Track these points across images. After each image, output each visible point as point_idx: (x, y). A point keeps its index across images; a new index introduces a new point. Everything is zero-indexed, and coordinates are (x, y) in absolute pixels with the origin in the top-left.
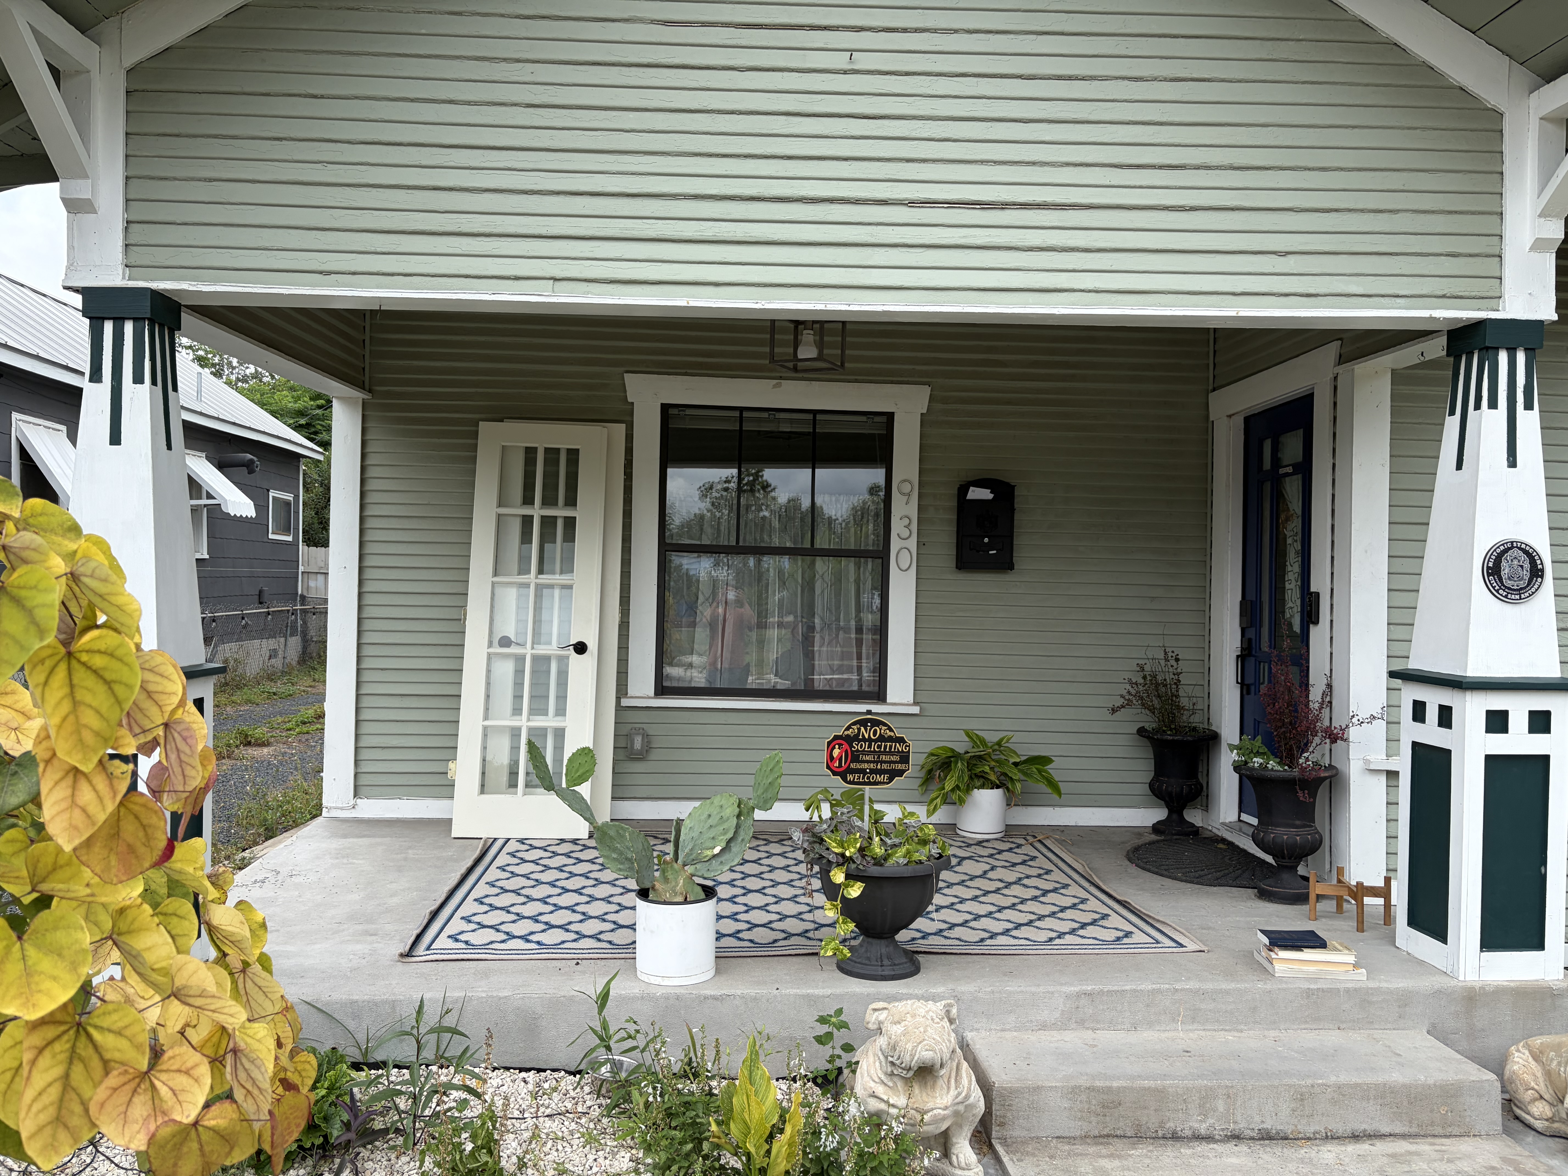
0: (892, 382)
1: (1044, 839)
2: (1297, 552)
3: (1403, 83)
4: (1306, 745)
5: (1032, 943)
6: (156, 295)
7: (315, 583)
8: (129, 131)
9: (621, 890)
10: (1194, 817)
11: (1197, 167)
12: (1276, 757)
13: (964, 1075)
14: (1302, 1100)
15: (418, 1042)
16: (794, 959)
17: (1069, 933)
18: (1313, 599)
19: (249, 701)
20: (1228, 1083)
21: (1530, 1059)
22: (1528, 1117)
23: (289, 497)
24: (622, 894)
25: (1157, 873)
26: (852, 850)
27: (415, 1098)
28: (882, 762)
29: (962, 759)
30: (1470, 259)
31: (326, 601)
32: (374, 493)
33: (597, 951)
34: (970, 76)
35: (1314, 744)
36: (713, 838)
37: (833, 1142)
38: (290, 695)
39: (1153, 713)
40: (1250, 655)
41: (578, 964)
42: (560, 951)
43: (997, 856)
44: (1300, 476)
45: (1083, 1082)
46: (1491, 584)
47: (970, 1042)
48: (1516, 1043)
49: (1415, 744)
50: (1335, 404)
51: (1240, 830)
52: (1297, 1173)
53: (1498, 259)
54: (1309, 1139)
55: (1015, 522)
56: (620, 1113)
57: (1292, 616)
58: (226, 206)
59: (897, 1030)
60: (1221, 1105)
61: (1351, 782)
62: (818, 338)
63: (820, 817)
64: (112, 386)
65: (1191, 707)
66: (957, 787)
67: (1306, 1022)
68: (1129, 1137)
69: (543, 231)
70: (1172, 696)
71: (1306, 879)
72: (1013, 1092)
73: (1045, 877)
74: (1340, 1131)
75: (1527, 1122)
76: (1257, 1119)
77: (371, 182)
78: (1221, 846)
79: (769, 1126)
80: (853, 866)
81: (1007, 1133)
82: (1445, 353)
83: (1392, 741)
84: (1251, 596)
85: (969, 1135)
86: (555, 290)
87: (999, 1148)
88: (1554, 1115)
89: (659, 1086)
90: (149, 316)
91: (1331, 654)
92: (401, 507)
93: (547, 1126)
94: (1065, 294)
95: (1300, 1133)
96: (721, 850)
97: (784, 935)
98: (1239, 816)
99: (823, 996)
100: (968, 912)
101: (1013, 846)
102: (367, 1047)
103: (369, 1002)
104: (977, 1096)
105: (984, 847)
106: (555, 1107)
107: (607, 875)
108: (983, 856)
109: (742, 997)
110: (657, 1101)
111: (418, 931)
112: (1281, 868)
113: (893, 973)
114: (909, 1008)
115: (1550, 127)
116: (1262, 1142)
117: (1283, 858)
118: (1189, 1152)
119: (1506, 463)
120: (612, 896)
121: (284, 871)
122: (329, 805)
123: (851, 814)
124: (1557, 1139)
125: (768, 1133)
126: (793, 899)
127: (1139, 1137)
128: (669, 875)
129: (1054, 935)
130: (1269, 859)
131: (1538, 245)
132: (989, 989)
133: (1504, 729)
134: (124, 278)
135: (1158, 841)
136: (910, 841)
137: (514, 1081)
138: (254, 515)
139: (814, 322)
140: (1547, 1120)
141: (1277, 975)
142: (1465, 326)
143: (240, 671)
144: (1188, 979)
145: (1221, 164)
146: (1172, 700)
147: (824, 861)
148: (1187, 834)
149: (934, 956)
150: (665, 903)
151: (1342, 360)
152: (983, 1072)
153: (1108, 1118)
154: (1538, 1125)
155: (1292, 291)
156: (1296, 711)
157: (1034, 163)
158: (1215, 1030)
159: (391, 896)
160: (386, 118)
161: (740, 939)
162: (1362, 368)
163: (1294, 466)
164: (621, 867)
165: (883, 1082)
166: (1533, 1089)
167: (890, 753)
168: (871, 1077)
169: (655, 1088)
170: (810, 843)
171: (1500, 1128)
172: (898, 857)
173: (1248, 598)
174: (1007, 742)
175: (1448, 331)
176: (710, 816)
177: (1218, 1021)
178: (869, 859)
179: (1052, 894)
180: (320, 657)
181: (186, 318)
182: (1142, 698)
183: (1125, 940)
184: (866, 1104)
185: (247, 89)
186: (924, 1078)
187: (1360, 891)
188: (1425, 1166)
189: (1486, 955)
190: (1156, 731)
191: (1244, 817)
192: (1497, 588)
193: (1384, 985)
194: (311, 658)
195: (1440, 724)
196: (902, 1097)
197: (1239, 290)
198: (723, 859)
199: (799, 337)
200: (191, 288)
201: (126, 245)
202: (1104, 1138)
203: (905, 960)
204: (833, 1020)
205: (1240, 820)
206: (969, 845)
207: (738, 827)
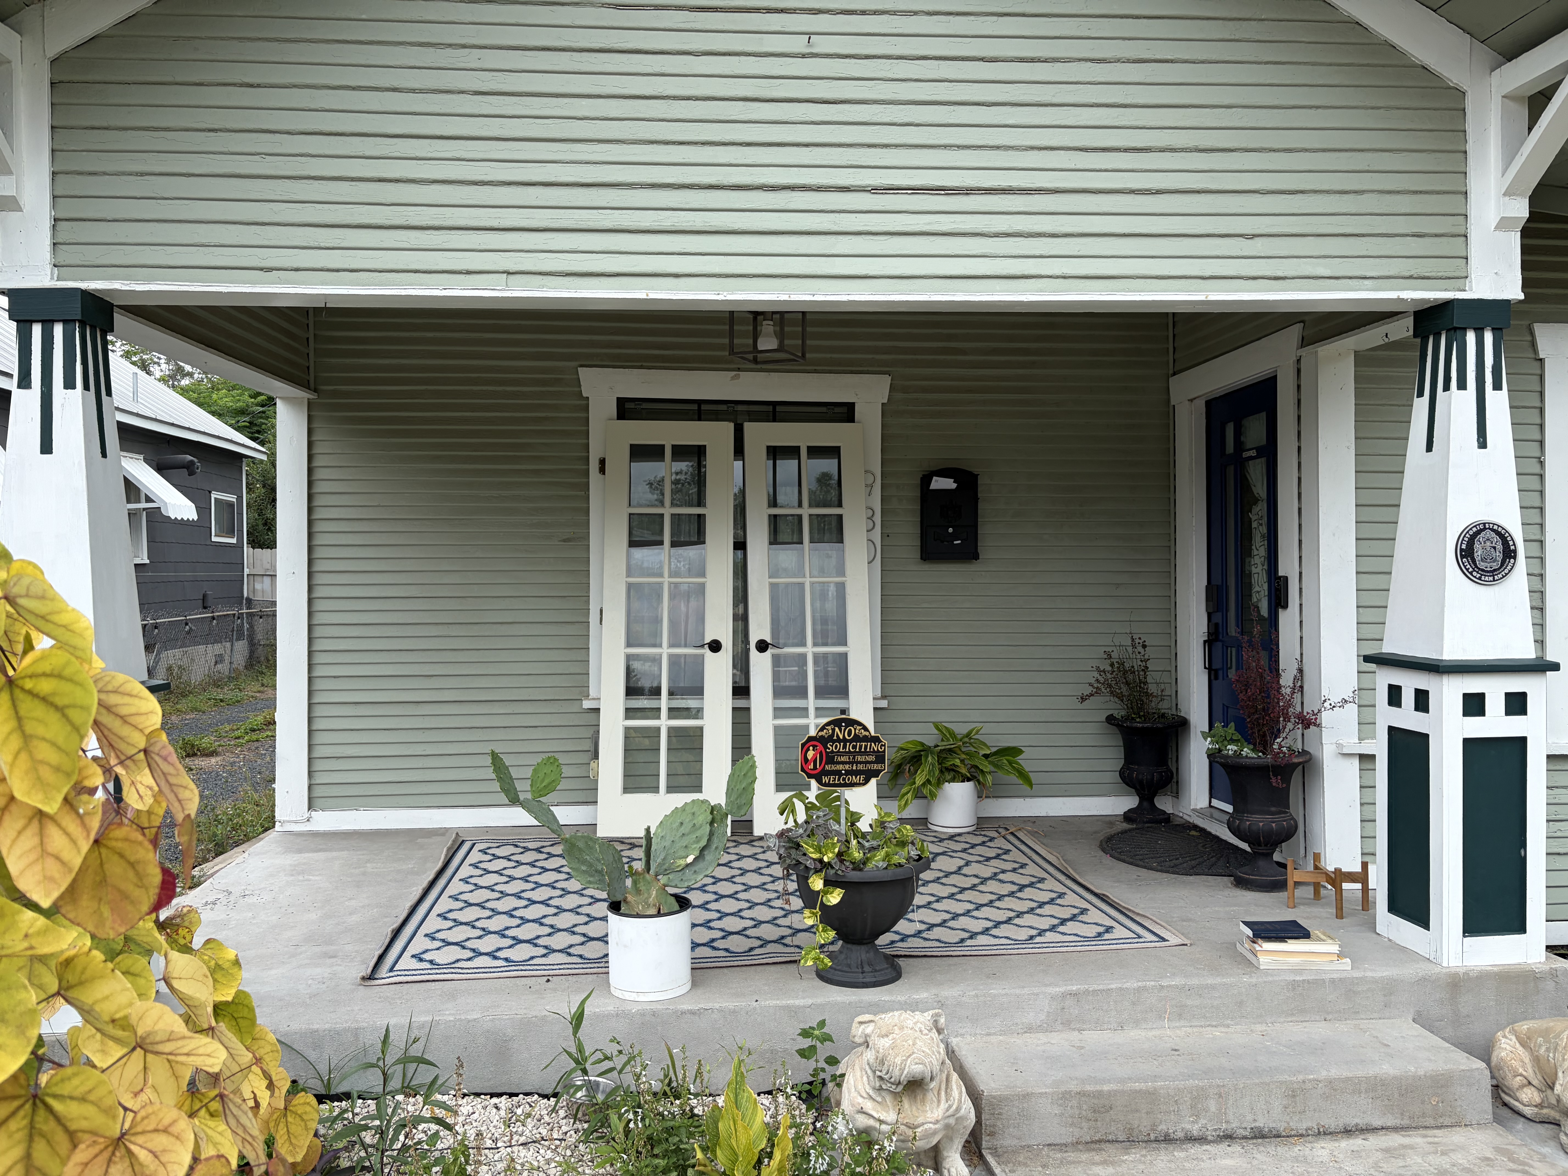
0: (852, 372)
1: (1017, 831)
2: (1263, 536)
3: (1366, 62)
4: (1279, 731)
5: (1013, 942)
6: (86, 295)
7: (262, 585)
8: (55, 124)
9: (590, 900)
10: (1164, 803)
11: (1162, 150)
12: (1249, 743)
13: (954, 1087)
14: (1294, 1096)
15: (384, 1074)
16: (772, 968)
17: (1050, 930)
18: (1282, 583)
19: (195, 709)
20: (1219, 1082)
21: (1518, 1045)
22: (1517, 1104)
23: (232, 498)
24: (590, 904)
25: (1131, 864)
26: (830, 855)
27: (382, 1133)
28: (858, 763)
29: (932, 753)
30: (1436, 239)
31: (274, 603)
32: (322, 496)
33: (567, 966)
34: (931, 59)
35: (1287, 730)
36: (686, 847)
37: (822, 1164)
38: (238, 702)
39: (1122, 701)
40: (1217, 639)
41: (548, 981)
42: (529, 967)
43: (970, 851)
44: (1263, 460)
45: (1073, 1087)
46: (1465, 567)
47: (956, 1048)
48: (1503, 1029)
49: (1391, 729)
50: (1299, 387)
51: (1212, 817)
52: (1292, 1173)
53: (1464, 239)
54: (1302, 1135)
55: (979, 511)
56: (599, 1138)
57: (1259, 600)
58: (159, 201)
59: (885, 1043)
60: (1212, 1105)
61: (1325, 767)
62: (778, 328)
63: (795, 821)
64: (42, 392)
65: (1160, 694)
66: (928, 781)
67: (1293, 1015)
68: (1121, 1142)
69: (495, 224)
70: (1140, 683)
71: (1284, 866)
72: (1002, 1100)
73: (1021, 871)
74: (1333, 1126)
75: (1516, 1109)
76: (1249, 1117)
77: (313, 174)
78: (1193, 833)
79: (756, 1151)
80: (832, 872)
81: (998, 1143)
82: (1411, 332)
83: (1366, 725)
84: (1217, 581)
85: (960, 1148)
86: (509, 284)
87: (990, 1159)
88: (1543, 1101)
89: (640, 1110)
90: (79, 318)
91: (1301, 638)
92: (350, 509)
93: (522, 1155)
94: (1034, 280)
95: (1292, 1130)
96: (695, 859)
97: (759, 943)
98: (1210, 802)
99: (804, 1007)
100: (945, 911)
101: (986, 839)
102: (330, 1078)
103: (330, 1031)
104: (968, 1108)
105: (956, 841)
106: (529, 1134)
107: (574, 885)
108: (956, 851)
109: (720, 1010)
110: (638, 1127)
111: (380, 952)
112: (1255, 855)
113: (874, 980)
114: (896, 1020)
115: (1511, 104)
116: (1255, 1141)
117: (1260, 845)
118: (1182, 1154)
119: (1476, 444)
120: (580, 906)
121: (236, 891)
122: (282, 819)
123: (827, 817)
124: (1546, 1125)
125: (756, 1158)
126: (767, 903)
127: (1131, 1141)
128: (642, 886)
129: (1034, 932)
130: (1245, 846)
131: (1504, 224)
132: (973, 993)
133: (1481, 712)
134: (52, 278)
135: (1130, 830)
136: (889, 844)
137: (485, 1108)
138: (196, 518)
139: (773, 313)
140: (1536, 1106)
141: (1262, 967)
142: (1431, 307)
143: (185, 678)
144: (1174, 974)
145: (1186, 146)
146: (1140, 687)
147: (802, 867)
148: (1159, 822)
149: (914, 959)
150: (638, 916)
151: (1304, 342)
152: (971, 1080)
153: (1099, 1123)
154: (1528, 1111)
155: (1260, 274)
156: (1268, 697)
157: (998, 148)
158: (1202, 1026)
159: (350, 914)
160: (327, 107)
161: (714, 948)
162: (1325, 350)
163: (1258, 449)
164: (591, 879)
165: (871, 1097)
166: (1521, 1075)
167: (866, 753)
168: (859, 1093)
169: (636, 1113)
170: (786, 849)
171: (1490, 1117)
172: (877, 861)
173: (1213, 582)
174: (977, 733)
175: (1415, 313)
176: (682, 823)
177: (1205, 1017)
178: (848, 864)
179: (1028, 889)
180: (268, 660)
181: (119, 318)
182: (1110, 686)
183: (1107, 936)
184: (854, 1120)
185: (179, 79)
186: (913, 1091)
187: (1338, 878)
188: (1420, 1160)
189: (1470, 940)
190: (1127, 718)
191: (1216, 803)
192: (1471, 570)
193: (1369, 974)
194: (259, 662)
195: (1417, 709)
196: (891, 1112)
197: (1207, 274)
198: (696, 868)
199: (759, 328)
200: (124, 288)
201: (54, 244)
202: (1096, 1144)
203: (886, 966)
204: (816, 1032)
205: (1210, 806)
206: (941, 840)
207: (711, 834)
